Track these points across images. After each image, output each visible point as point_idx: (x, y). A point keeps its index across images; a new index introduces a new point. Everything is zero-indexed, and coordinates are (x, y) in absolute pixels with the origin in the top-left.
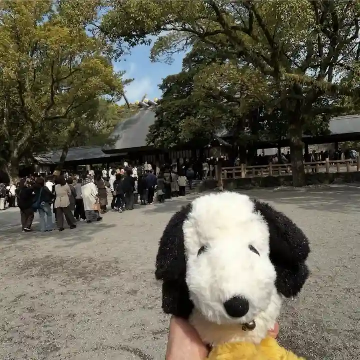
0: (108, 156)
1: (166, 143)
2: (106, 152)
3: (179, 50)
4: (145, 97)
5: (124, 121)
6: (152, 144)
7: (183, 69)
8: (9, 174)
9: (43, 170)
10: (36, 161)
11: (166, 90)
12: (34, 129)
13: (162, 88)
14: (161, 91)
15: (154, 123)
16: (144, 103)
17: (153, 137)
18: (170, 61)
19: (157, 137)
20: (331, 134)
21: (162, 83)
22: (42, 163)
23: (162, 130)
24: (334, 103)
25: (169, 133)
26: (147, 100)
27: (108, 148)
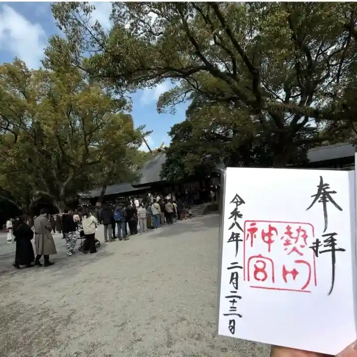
0: (137, 189)
1: (175, 177)
2: (135, 186)
3: (180, 102)
4: (163, 144)
5: (147, 163)
6: (165, 179)
7: (187, 119)
8: (58, 207)
9: (85, 203)
10: (79, 196)
11: (174, 136)
12: (75, 172)
13: (171, 134)
14: (170, 137)
15: (165, 162)
16: (162, 149)
17: (164, 173)
18: (173, 112)
19: (168, 172)
20: (310, 162)
21: (170, 130)
22: (83, 197)
23: (171, 166)
24: (310, 136)
25: (177, 169)
26: (164, 146)
27: (135, 183)
